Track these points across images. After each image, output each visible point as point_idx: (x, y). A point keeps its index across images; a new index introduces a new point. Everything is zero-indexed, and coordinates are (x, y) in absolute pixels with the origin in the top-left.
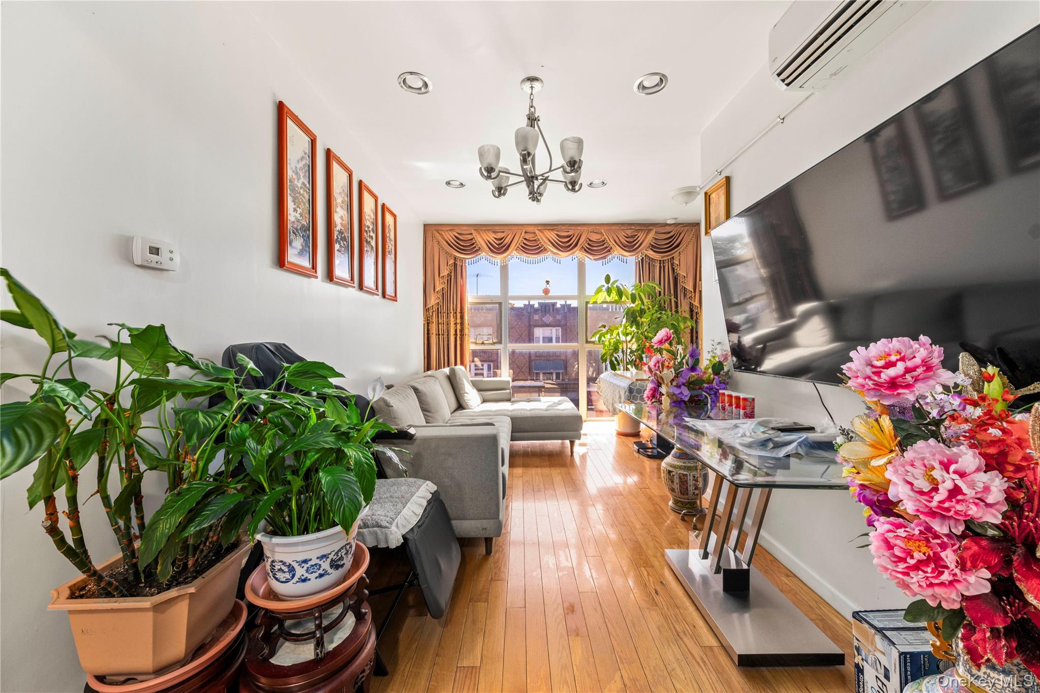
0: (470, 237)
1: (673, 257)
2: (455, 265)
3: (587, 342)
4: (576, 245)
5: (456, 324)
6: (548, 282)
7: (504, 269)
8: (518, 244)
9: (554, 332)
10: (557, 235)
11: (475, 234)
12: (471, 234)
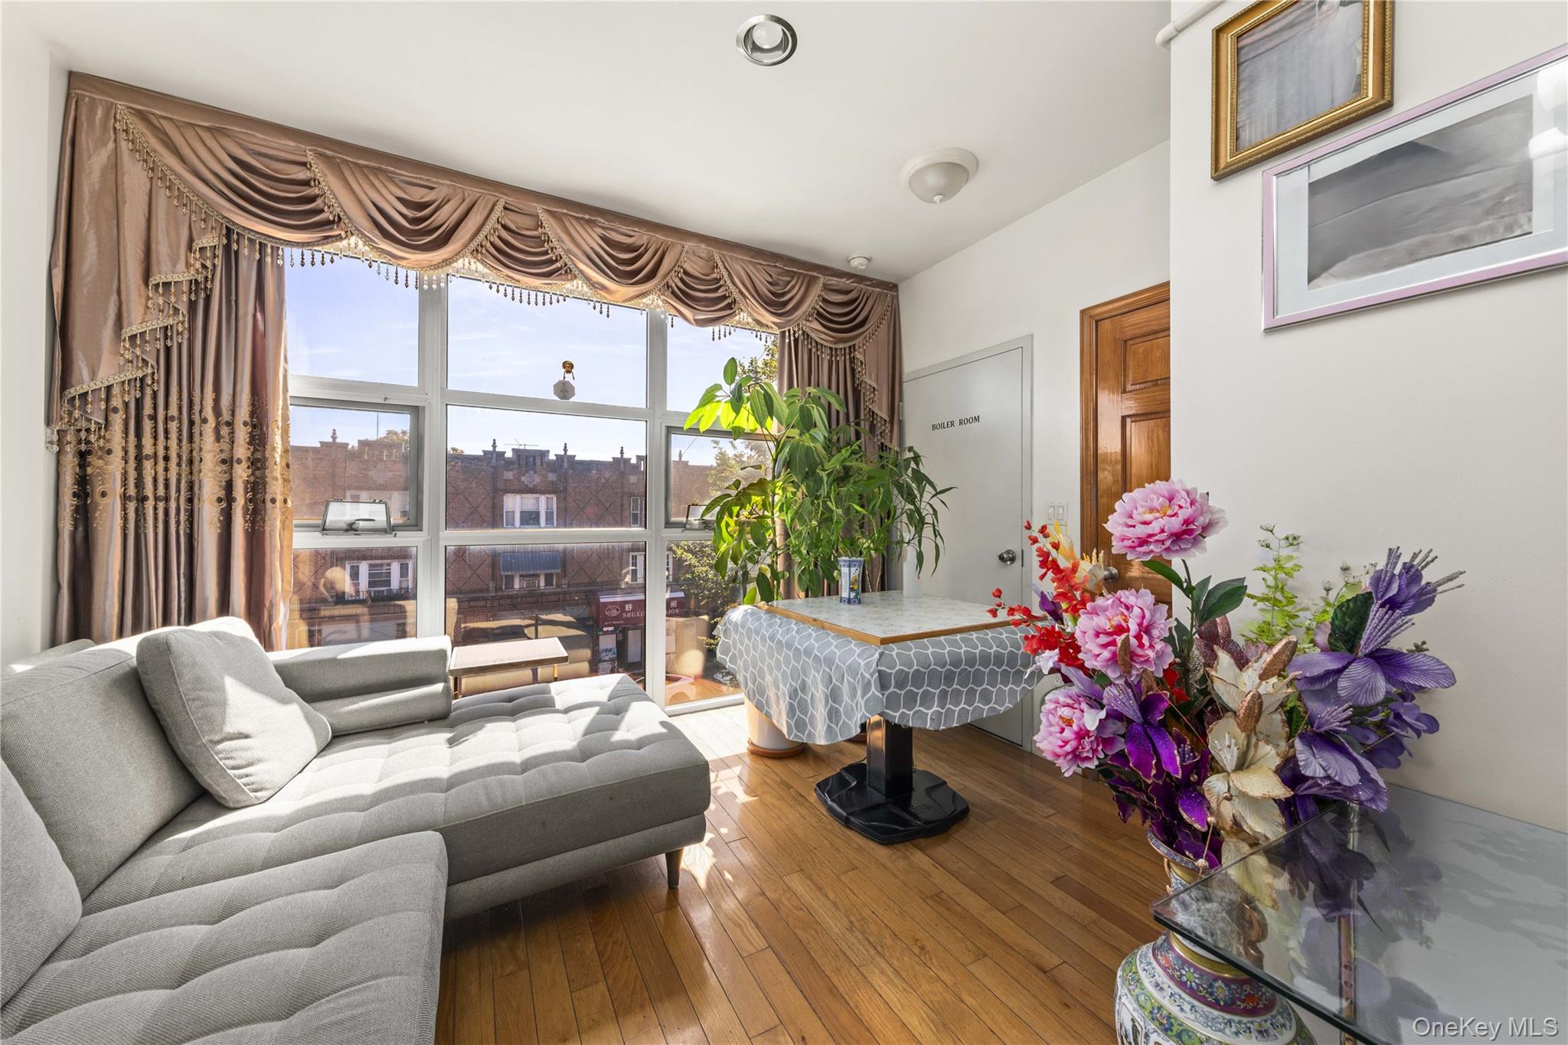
0: (302, 175)
1: (854, 345)
2: (231, 256)
3: (669, 524)
4: (652, 275)
5: (228, 462)
6: (568, 367)
7: (433, 302)
8: (481, 237)
9: (542, 503)
10: (605, 239)
11: (319, 170)
12: (304, 164)
